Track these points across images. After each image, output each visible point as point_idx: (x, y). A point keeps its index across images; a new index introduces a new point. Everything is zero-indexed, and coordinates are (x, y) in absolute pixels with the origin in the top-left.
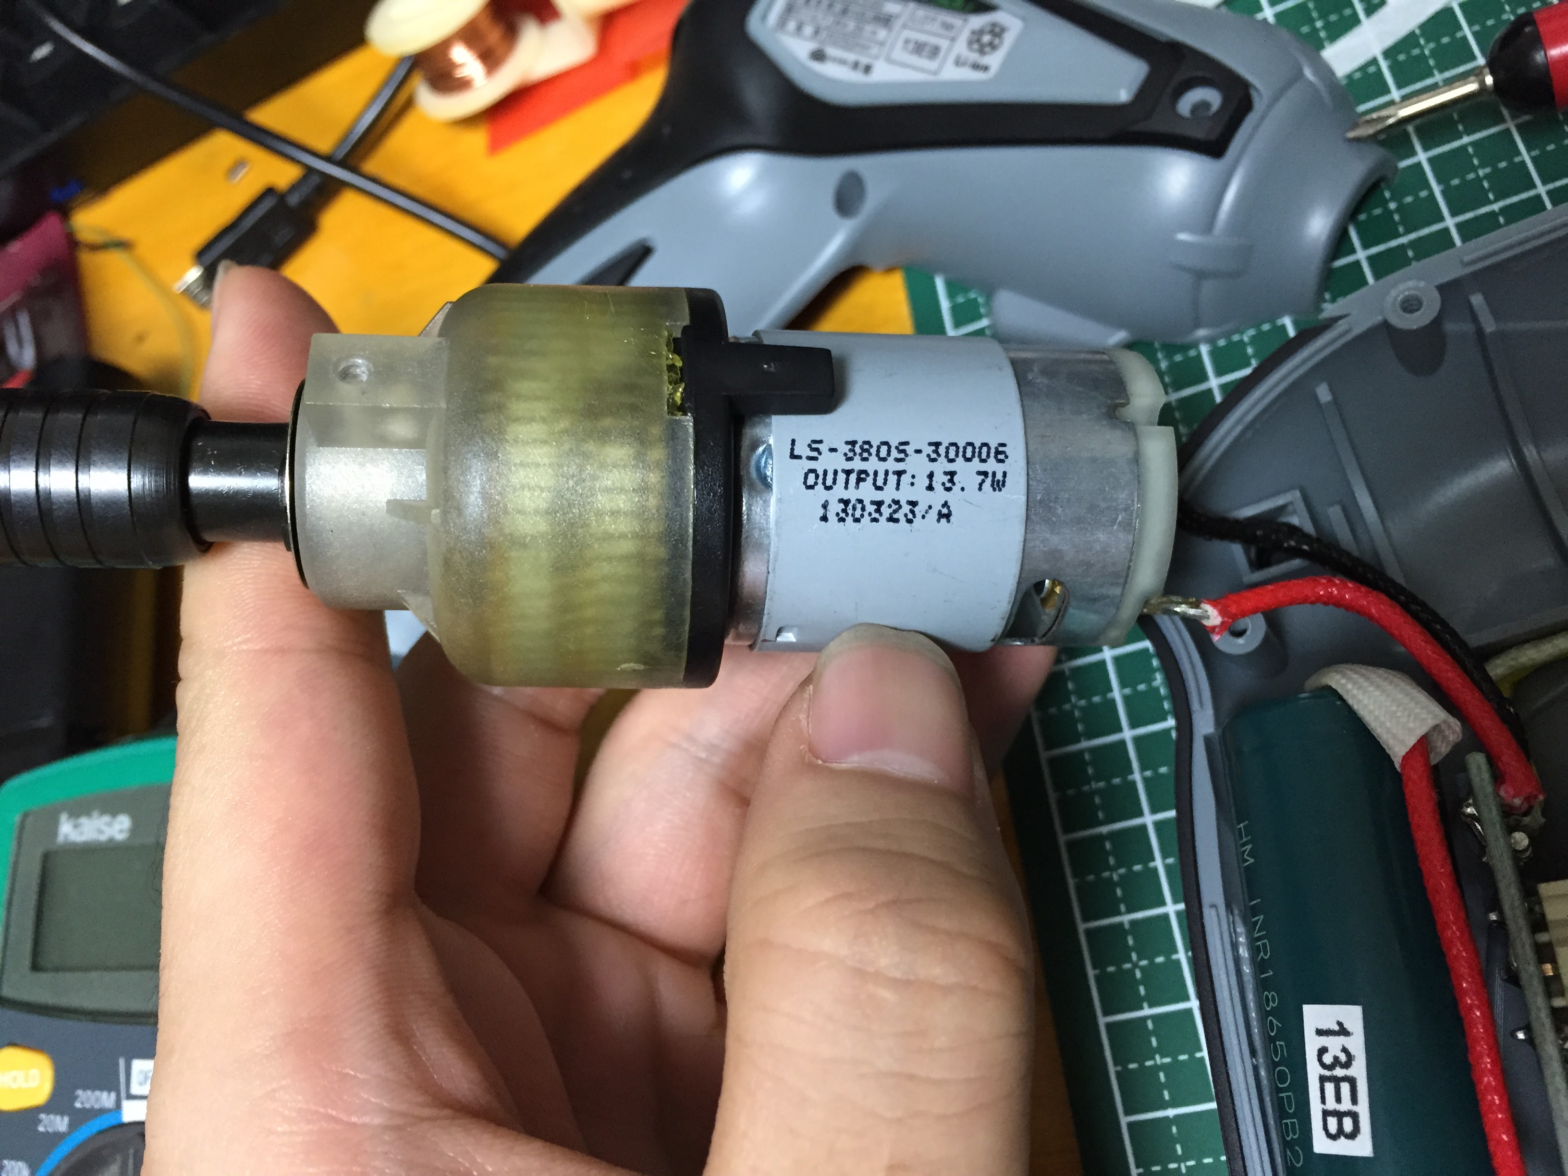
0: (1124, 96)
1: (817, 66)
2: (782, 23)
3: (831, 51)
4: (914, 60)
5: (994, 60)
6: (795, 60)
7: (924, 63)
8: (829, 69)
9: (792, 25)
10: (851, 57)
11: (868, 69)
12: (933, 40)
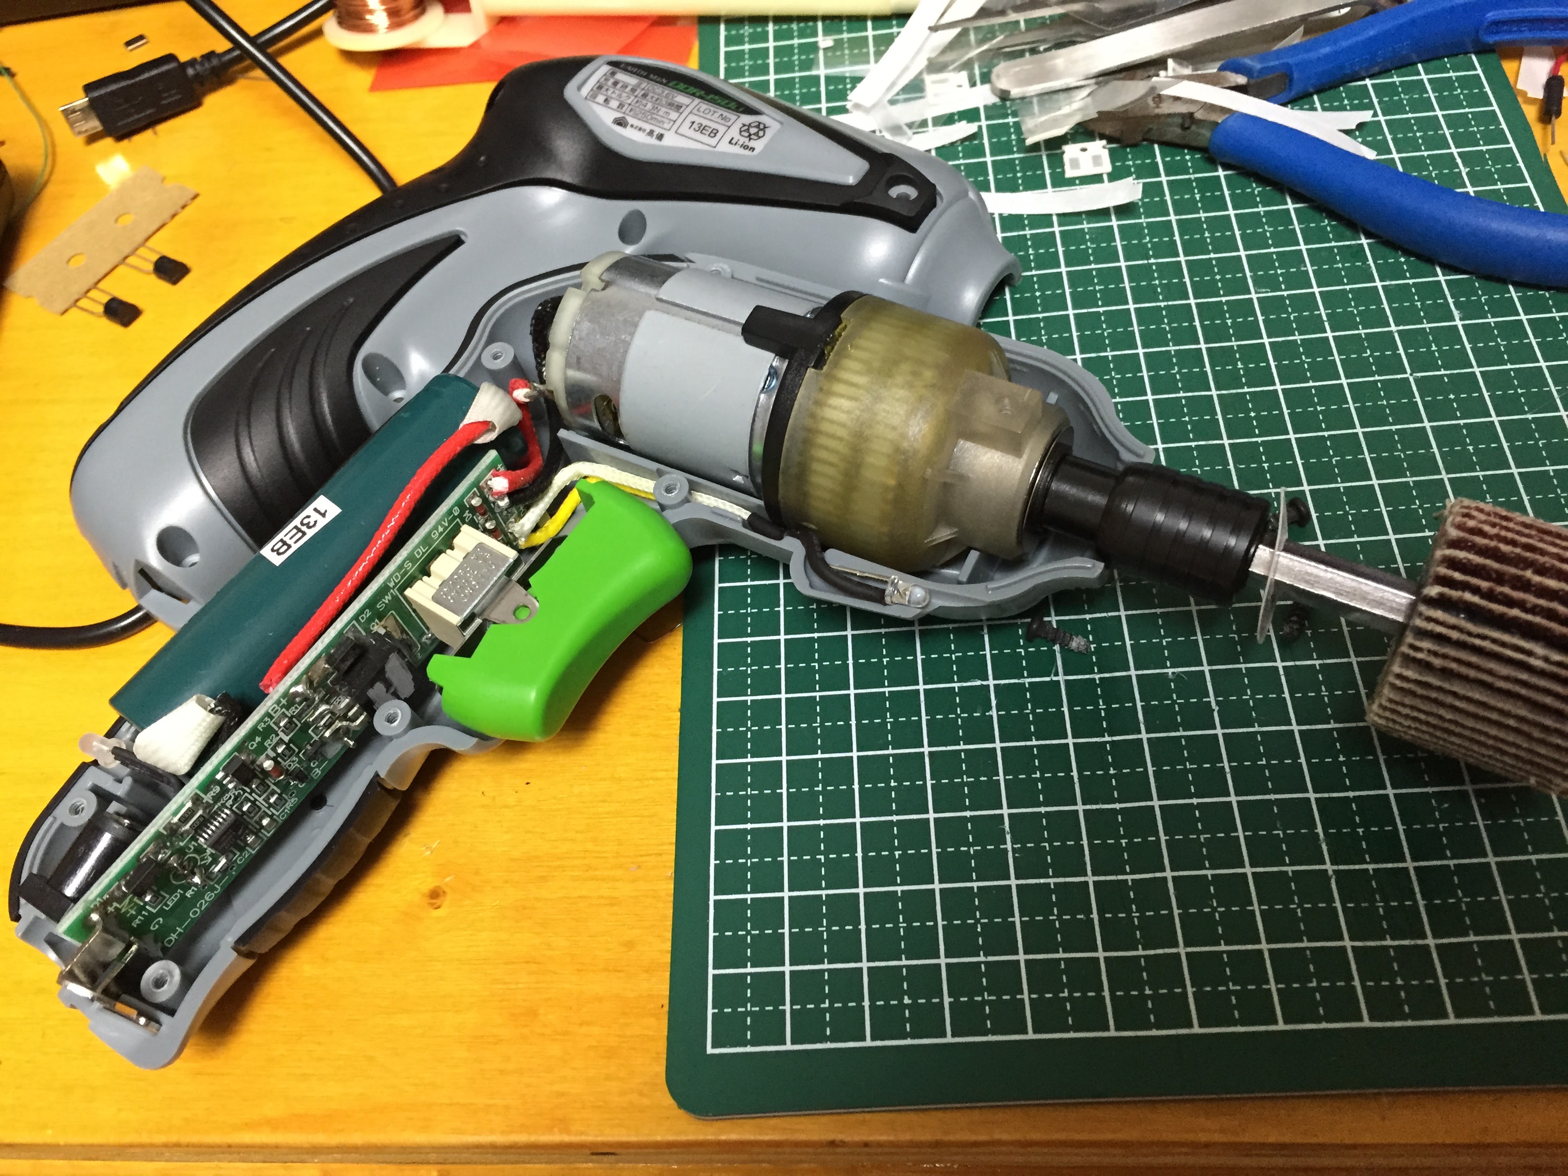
0: (851, 180)
1: (618, 129)
2: (593, 96)
3: (631, 120)
4: (698, 136)
5: (759, 145)
6: (602, 124)
7: (705, 139)
8: (628, 133)
9: (601, 99)
10: (648, 127)
11: (660, 137)
12: (714, 125)
